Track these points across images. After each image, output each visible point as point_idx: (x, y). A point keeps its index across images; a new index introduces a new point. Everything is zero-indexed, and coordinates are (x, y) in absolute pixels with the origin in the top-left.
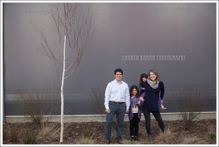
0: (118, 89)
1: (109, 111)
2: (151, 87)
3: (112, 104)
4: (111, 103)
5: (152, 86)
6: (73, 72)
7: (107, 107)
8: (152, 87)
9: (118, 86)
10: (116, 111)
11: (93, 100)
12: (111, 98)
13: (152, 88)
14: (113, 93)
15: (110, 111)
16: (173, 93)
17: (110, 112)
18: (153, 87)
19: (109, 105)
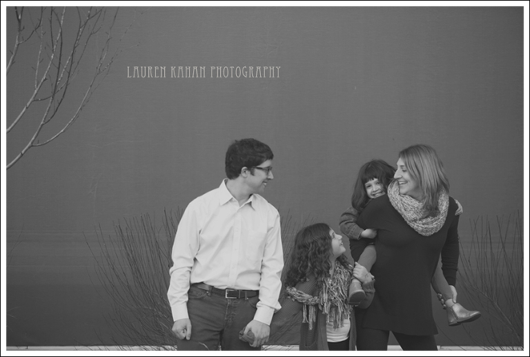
0: (231, 228)
1: (185, 328)
2: (412, 225)
3: (201, 299)
4: (197, 293)
5: (415, 220)
6: (32, 146)
7: (180, 312)
8: (414, 226)
9: (234, 215)
10: (221, 333)
11: (117, 276)
12: (198, 269)
13: (413, 230)
14: (210, 246)
15: (189, 331)
16: (492, 252)
17: (192, 335)
18: (419, 226)
19: (188, 303)
